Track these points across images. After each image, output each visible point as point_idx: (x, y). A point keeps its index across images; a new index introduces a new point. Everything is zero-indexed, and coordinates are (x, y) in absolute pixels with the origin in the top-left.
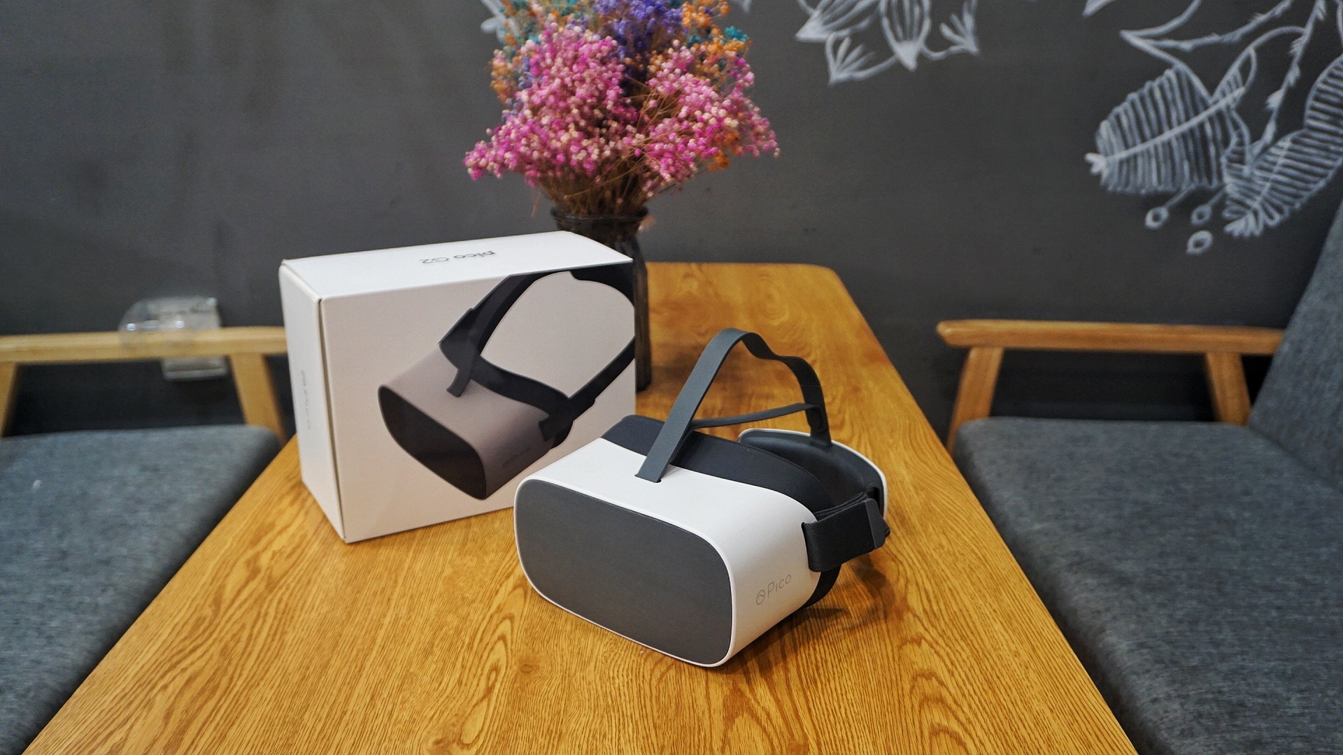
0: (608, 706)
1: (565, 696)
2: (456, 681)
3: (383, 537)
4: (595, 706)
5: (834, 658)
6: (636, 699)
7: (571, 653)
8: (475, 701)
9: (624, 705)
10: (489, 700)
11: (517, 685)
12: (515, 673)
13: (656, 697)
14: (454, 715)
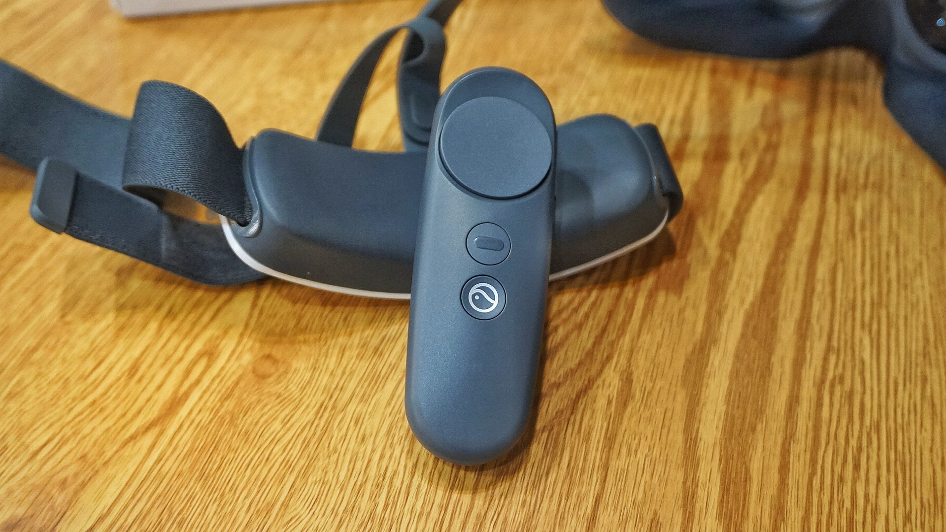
0: (372, 516)
1: (302, 462)
2: (127, 366)
3: (184, 16)
4: (345, 510)
5: (897, 505)
6: (434, 514)
7: (363, 346)
8: (132, 429)
9: (405, 521)
10: (161, 433)
11: (229, 405)
12: (239, 372)
13: (478, 516)
14: (79, 455)
